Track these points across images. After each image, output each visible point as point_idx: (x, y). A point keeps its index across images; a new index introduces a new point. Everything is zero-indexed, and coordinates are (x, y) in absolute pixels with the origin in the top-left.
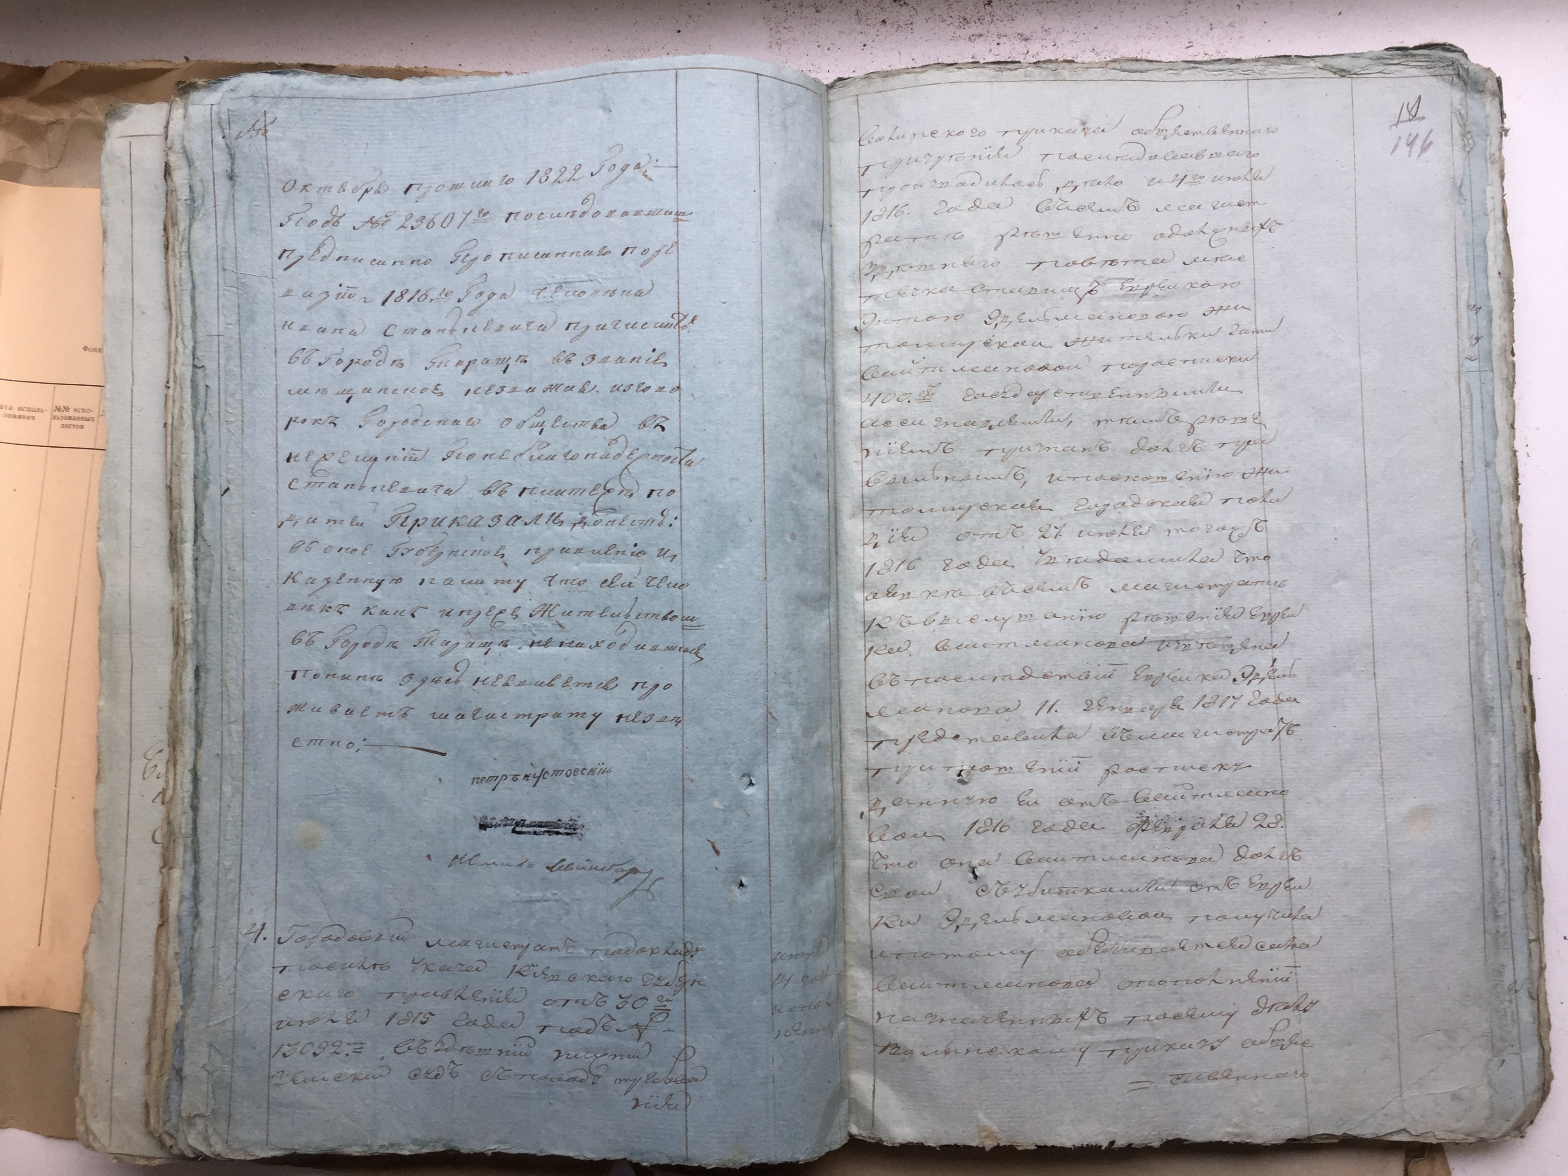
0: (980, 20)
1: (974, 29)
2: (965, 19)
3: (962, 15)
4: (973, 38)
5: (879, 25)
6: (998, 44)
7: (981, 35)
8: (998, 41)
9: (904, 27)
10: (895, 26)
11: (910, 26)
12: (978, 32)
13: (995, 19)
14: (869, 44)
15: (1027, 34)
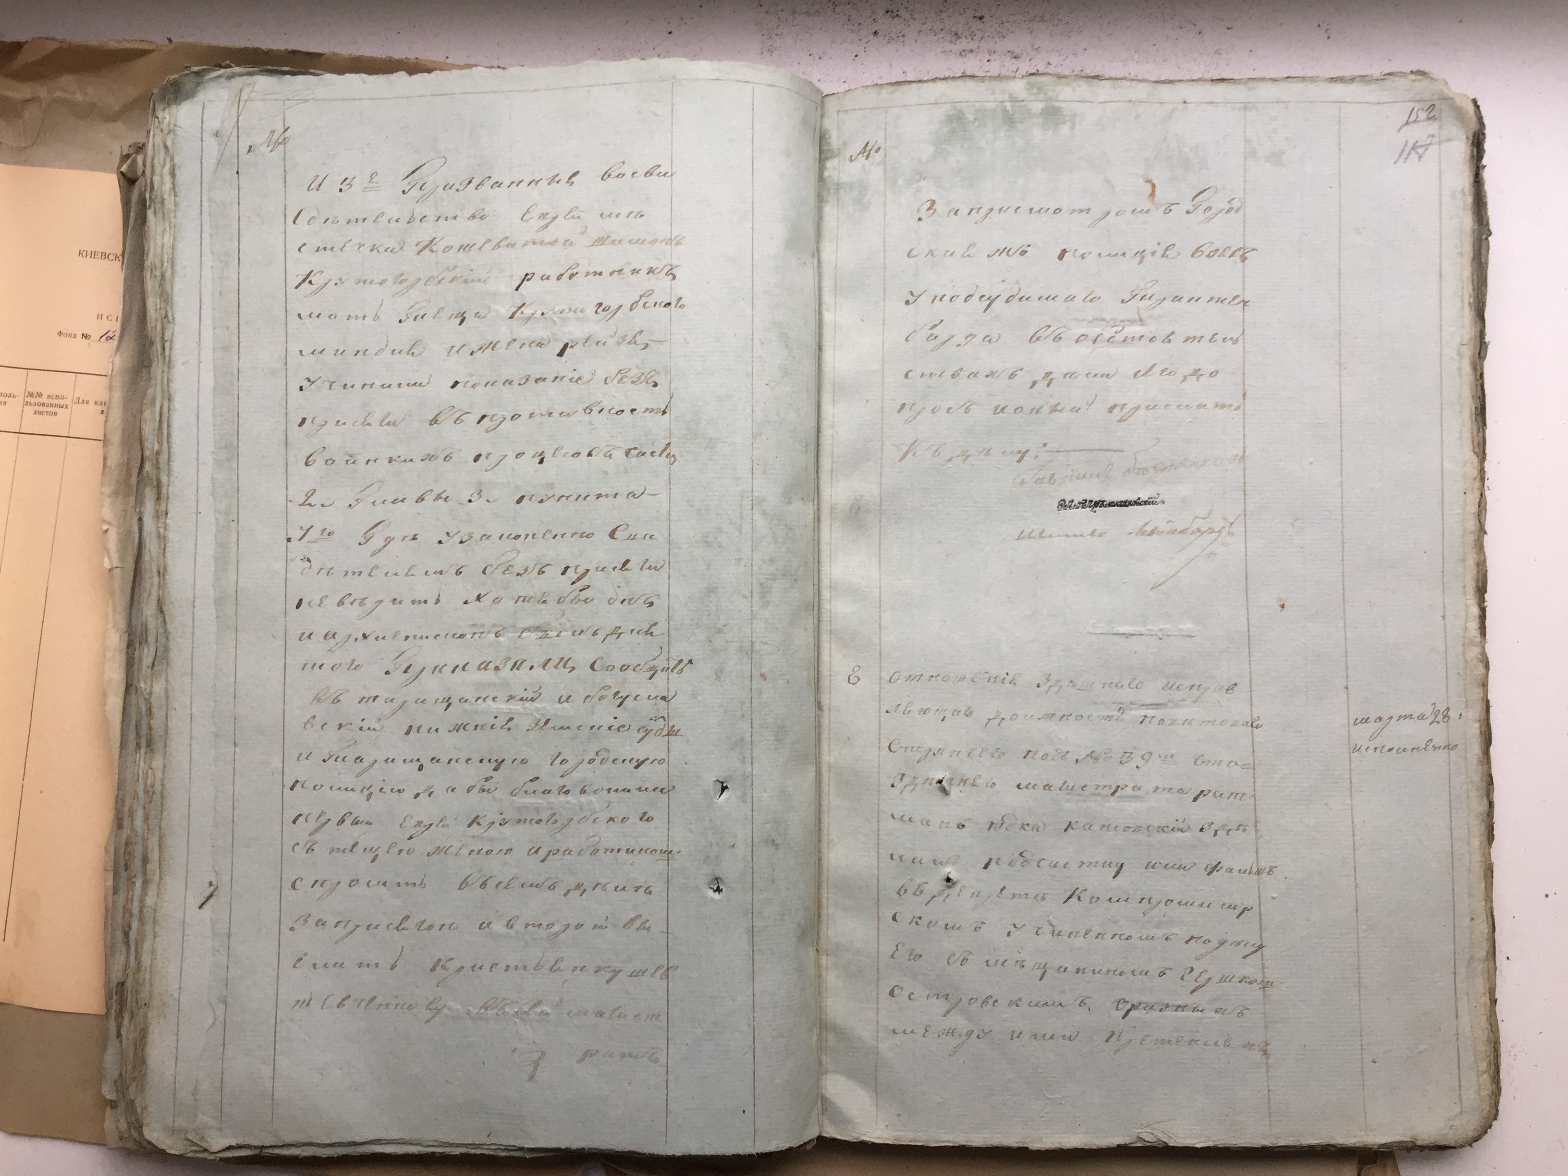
0: (972, 35)
1: (964, 44)
2: (956, 34)
3: (954, 29)
4: (963, 53)
5: (871, 36)
6: (988, 61)
7: (971, 51)
8: (988, 57)
9: (896, 39)
10: (887, 38)
11: (902, 39)
12: (969, 47)
13: (987, 35)
14: (862, 55)
15: (1018, 51)
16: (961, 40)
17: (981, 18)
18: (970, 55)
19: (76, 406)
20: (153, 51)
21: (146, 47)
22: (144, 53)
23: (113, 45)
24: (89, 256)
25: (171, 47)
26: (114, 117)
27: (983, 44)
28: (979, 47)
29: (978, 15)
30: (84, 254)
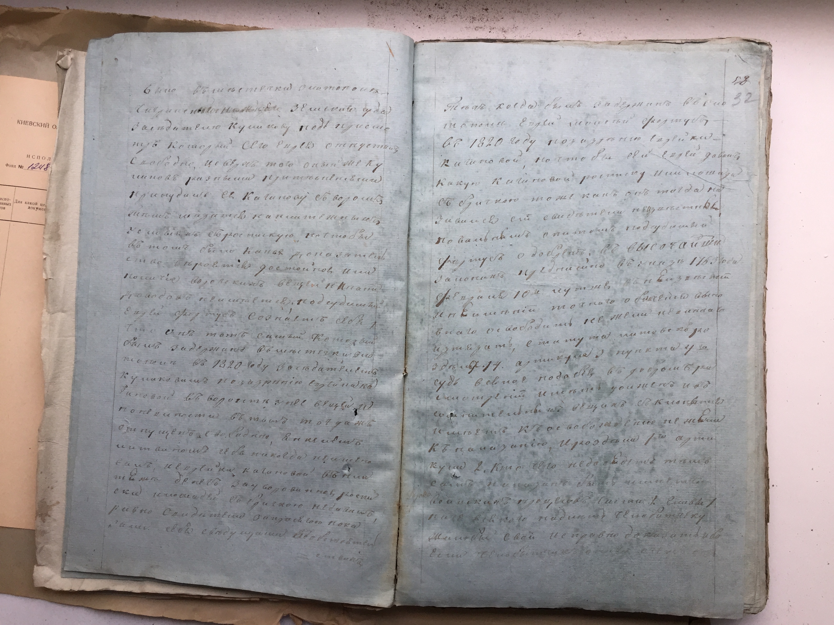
16: (475, 22)
17: (487, 10)
18: (479, 29)
19: (15, 204)
20: (58, 13)
21: (55, 11)
22: (54, 14)
23: (36, 10)
24: (23, 124)
25: (68, 11)
26: (37, 49)
27: (487, 24)
28: (485, 26)
29: (485, 8)
30: (20, 122)
